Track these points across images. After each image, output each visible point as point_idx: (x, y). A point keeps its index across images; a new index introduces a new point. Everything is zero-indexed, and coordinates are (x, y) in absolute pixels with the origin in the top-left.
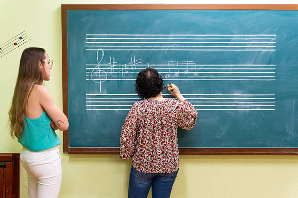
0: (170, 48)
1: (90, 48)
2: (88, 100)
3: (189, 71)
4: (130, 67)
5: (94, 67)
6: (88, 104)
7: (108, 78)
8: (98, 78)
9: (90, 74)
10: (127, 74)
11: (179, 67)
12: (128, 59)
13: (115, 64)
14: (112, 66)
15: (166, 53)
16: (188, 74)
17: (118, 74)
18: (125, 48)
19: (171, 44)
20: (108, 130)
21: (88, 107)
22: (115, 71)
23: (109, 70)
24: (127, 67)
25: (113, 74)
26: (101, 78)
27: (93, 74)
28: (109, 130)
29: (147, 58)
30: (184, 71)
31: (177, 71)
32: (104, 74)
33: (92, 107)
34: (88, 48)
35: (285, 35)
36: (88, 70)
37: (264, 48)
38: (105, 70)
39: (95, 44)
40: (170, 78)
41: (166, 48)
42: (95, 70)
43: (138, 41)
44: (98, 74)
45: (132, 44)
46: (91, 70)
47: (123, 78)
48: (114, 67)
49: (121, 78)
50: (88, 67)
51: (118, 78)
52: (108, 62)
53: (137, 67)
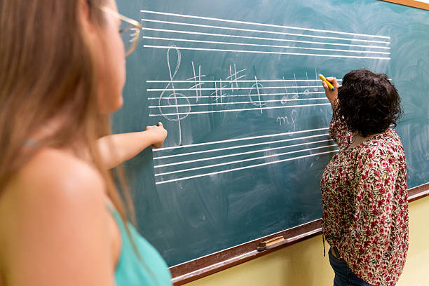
0: (285, 50)
1: (152, 42)
2: (157, 162)
3: (311, 91)
4: (229, 85)
5: (163, 86)
6: (158, 170)
7: (193, 109)
8: (173, 110)
9: (156, 103)
10: (225, 100)
11: (299, 84)
12: (225, 70)
13: (202, 79)
14: (198, 84)
15: (279, 59)
16: (310, 96)
17: (209, 100)
18: (217, 46)
19: (285, 43)
20: (202, 220)
21: (159, 179)
22: (204, 93)
23: (193, 93)
24: (223, 84)
25: (202, 101)
26: (181, 109)
27: (163, 102)
28: (204, 218)
29: (254, 66)
30: (303, 90)
31: (295, 90)
32: (184, 101)
33: (166, 177)
34: (146, 42)
35: (397, 39)
36: (151, 94)
37: (381, 55)
38: (186, 93)
39: (162, 34)
40: (288, 103)
41: (278, 50)
42: (166, 94)
43: (237, 33)
44: (172, 102)
45: (228, 40)
46: (158, 94)
47: (219, 108)
48: (203, 86)
49: (215, 108)
50: (152, 86)
51: (209, 108)
52: (189, 74)
53: (241, 85)
